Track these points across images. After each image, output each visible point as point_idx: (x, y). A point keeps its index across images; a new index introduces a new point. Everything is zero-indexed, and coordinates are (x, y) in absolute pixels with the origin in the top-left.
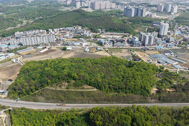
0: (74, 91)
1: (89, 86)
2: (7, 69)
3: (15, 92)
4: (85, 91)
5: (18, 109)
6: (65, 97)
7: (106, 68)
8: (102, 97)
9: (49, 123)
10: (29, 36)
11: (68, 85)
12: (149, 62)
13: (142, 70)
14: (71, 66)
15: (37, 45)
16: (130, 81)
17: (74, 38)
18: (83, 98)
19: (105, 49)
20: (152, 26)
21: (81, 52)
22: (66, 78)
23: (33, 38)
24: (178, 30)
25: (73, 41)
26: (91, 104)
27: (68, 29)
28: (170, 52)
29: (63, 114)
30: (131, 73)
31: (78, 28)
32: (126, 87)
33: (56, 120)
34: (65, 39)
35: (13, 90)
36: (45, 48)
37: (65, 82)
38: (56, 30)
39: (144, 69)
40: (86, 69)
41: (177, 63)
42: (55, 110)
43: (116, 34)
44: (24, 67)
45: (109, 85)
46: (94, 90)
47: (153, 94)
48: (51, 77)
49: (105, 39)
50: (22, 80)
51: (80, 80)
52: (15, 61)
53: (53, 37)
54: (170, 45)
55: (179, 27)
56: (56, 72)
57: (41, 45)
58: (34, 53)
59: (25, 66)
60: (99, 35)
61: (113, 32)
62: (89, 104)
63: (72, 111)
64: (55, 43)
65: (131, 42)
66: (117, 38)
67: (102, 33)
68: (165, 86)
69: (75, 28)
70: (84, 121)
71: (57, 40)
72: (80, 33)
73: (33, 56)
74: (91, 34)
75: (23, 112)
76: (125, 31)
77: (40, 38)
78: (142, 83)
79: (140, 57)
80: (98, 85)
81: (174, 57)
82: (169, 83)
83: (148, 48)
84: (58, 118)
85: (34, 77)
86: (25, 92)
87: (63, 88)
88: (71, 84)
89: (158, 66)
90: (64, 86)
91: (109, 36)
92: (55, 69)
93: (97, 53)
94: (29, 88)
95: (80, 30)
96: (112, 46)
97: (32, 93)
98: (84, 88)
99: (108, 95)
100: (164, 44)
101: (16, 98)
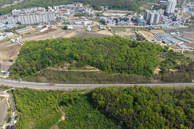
0: (76, 72)
1: (92, 66)
2: (6, 49)
3: (16, 72)
4: (88, 72)
5: (21, 89)
6: (67, 77)
7: (109, 48)
8: (104, 78)
9: (52, 102)
10: (28, 14)
11: (70, 65)
12: (153, 42)
13: (146, 50)
14: (73, 46)
15: (36, 24)
16: (133, 62)
17: (75, 16)
18: (85, 78)
19: (108, 28)
20: (159, 3)
21: (82, 31)
22: (67, 58)
23: (31, 16)
24: (186, 7)
25: (74, 19)
27: (68, 7)
28: (176, 32)
29: (66, 94)
30: (134, 53)
31: (79, 5)
32: (128, 68)
33: (59, 100)
34: (66, 17)
35: (14, 70)
36: (45, 27)
37: (67, 63)
38: (55, 7)
39: (148, 49)
40: (88, 49)
41: (182, 42)
42: (57, 90)
43: (119, 12)
44: (24, 48)
45: (111, 65)
46: (96, 70)
47: (156, 74)
48: (52, 57)
49: (108, 17)
50: (23, 60)
51: (82, 61)
52: (14, 41)
53: (53, 16)
54: (176, 24)
55: (187, 3)
56: (57, 52)
57: (41, 24)
58: (34, 32)
59: (25, 46)
60: (101, 12)
61: (117, 9)
62: (92, 84)
63: (75, 91)
64: (55, 22)
65: (135, 21)
66: (121, 16)
67: (104, 11)
68: (169, 66)
69: (77, 5)
70: (87, 101)
71: (57, 18)
72: (81, 11)
73: (33, 36)
74: (93, 12)
75: (25, 92)
76: (129, 8)
77: (40, 16)
78: (145, 64)
79: (145, 36)
80: (101, 66)
81: (180, 37)
82: (172, 63)
83: (153, 27)
84: (61, 97)
85: (35, 57)
86: (26, 73)
87: (65, 69)
88: (73, 65)
89: (162, 46)
90: (66, 66)
91: (112, 14)
92: (57, 49)
93: (99, 32)
94: (30, 69)
95: (81, 8)
96: (115, 25)
97: (34, 74)
98: (86, 68)
99: (111, 75)
100: (170, 22)
101: (18, 79)
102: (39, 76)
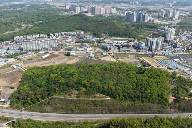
0: (85, 100)
1: (102, 94)
2: (7, 76)
3: (18, 101)
4: (98, 100)
5: (23, 120)
6: (75, 106)
7: (116, 75)
8: (116, 107)
10: (30, 40)
11: (78, 93)
12: (159, 68)
13: (156, 76)
14: (80, 72)
15: (38, 50)
16: (146, 89)
17: (76, 43)
18: (95, 108)
19: (111, 54)
20: (156, 31)
21: (85, 58)
22: (75, 85)
23: (34, 42)
24: (183, 35)
25: (76, 46)
26: (104, 114)
27: (70, 34)
29: (76, 127)
30: (144, 80)
31: (80, 33)
32: (142, 96)
34: (68, 43)
35: (16, 98)
36: (47, 53)
37: (75, 90)
38: (57, 34)
40: (96, 75)
41: (188, 69)
42: (66, 122)
43: (120, 39)
44: (27, 74)
45: (123, 93)
46: (107, 99)
47: (172, 103)
48: (58, 84)
49: (110, 44)
50: (26, 88)
51: (91, 88)
52: (15, 67)
53: (55, 42)
54: (178, 51)
55: (184, 32)
56: (64, 79)
57: (43, 50)
58: (36, 58)
59: (28, 72)
60: (102, 39)
61: (117, 37)
62: (102, 114)
63: (86, 123)
64: (57, 48)
65: (137, 47)
66: (122, 43)
67: (105, 38)
68: (182, 93)
69: (78, 33)
71: (59, 44)
72: (83, 38)
73: (35, 61)
74: (94, 39)
75: (29, 124)
76: (129, 36)
77: (42, 43)
79: (149, 62)
80: (112, 93)
81: (184, 63)
82: (185, 90)
83: (156, 53)
85: (39, 84)
86: (30, 101)
87: (73, 97)
88: (82, 93)
89: (170, 73)
90: (74, 94)
91: (113, 41)
92: (63, 76)
93: (103, 59)
94: (34, 97)
95: (83, 35)
96: (118, 51)
97: (38, 103)
98: (96, 96)
99: (123, 104)
100: (171, 49)
101: (20, 108)
102: (43, 105)
